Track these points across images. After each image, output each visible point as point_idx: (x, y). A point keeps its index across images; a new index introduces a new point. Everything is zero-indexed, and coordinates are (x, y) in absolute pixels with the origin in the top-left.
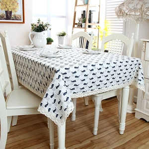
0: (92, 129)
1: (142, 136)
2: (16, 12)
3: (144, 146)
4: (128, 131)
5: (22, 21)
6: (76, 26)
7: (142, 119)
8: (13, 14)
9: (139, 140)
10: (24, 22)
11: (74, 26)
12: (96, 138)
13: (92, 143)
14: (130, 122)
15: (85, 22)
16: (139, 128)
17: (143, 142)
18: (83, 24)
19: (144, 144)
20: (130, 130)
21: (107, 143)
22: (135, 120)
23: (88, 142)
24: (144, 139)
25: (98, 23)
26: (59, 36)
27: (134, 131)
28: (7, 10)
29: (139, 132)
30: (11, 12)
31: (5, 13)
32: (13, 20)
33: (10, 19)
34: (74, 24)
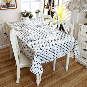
0: (52, 68)
1: (77, 72)
2: (12, 2)
3: (76, 78)
4: (70, 69)
5: (15, 7)
6: (45, 7)
7: (78, 62)
8: (10, 4)
9: (75, 74)
10: (16, 8)
11: (44, 7)
12: (54, 73)
13: (52, 76)
14: (71, 64)
15: (50, 6)
16: (76, 67)
17: (76, 75)
18: (49, 7)
19: (77, 77)
20: (71, 69)
21: (59, 76)
22: (75, 62)
23: (50, 75)
24: (77, 74)
25: (58, 6)
26: (36, 12)
27: (73, 69)
28: (7, 2)
29: (75, 70)
30: (9, 3)
31: (6, 4)
32: (11, 7)
33: (9, 7)
34: (45, 5)
